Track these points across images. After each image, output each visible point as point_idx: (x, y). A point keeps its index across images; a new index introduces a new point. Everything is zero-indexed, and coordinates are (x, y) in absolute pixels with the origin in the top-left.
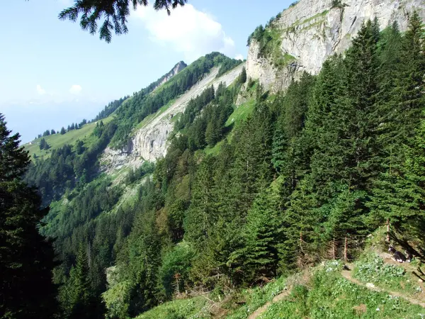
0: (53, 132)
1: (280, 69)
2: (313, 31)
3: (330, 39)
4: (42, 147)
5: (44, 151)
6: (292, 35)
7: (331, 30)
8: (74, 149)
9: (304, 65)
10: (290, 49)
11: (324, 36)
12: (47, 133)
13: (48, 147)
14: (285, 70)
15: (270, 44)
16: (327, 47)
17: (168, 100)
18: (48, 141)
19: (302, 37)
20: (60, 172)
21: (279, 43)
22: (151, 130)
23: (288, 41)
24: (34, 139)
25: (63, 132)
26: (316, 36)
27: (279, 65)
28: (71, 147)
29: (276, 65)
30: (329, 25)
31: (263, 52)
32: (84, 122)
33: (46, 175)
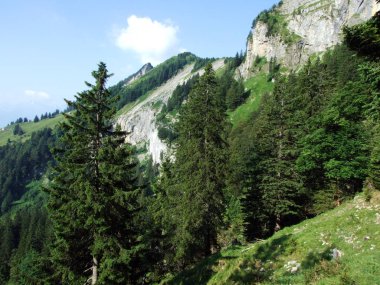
0: (26, 120)
1: (289, 45)
2: (321, 13)
3: (338, 19)
4: (16, 133)
5: (18, 137)
6: (298, 17)
7: (339, 11)
8: (53, 133)
9: (310, 43)
10: (296, 29)
11: (332, 16)
12: (20, 121)
13: (22, 133)
14: (294, 47)
15: (276, 25)
16: (336, 26)
17: (146, 90)
18: (23, 127)
19: (309, 18)
20: (42, 152)
21: (285, 25)
22: (132, 117)
23: (295, 22)
24: (6, 125)
25: (36, 120)
26: (323, 17)
27: (289, 42)
28: (50, 130)
29: (286, 42)
30: (337, 7)
31: (270, 33)
32: (57, 112)
33: (28, 155)
